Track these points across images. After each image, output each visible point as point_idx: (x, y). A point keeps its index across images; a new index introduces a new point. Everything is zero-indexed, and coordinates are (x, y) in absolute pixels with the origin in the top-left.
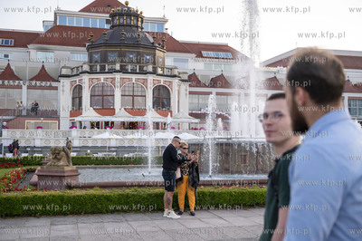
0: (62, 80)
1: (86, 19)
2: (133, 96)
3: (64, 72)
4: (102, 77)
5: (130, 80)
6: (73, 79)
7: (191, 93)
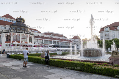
0: (3, 33)
1: (5, 19)
2: (24, 39)
3: (4, 31)
4: (16, 33)
5: (24, 35)
6: (6, 33)
7: (34, 39)
